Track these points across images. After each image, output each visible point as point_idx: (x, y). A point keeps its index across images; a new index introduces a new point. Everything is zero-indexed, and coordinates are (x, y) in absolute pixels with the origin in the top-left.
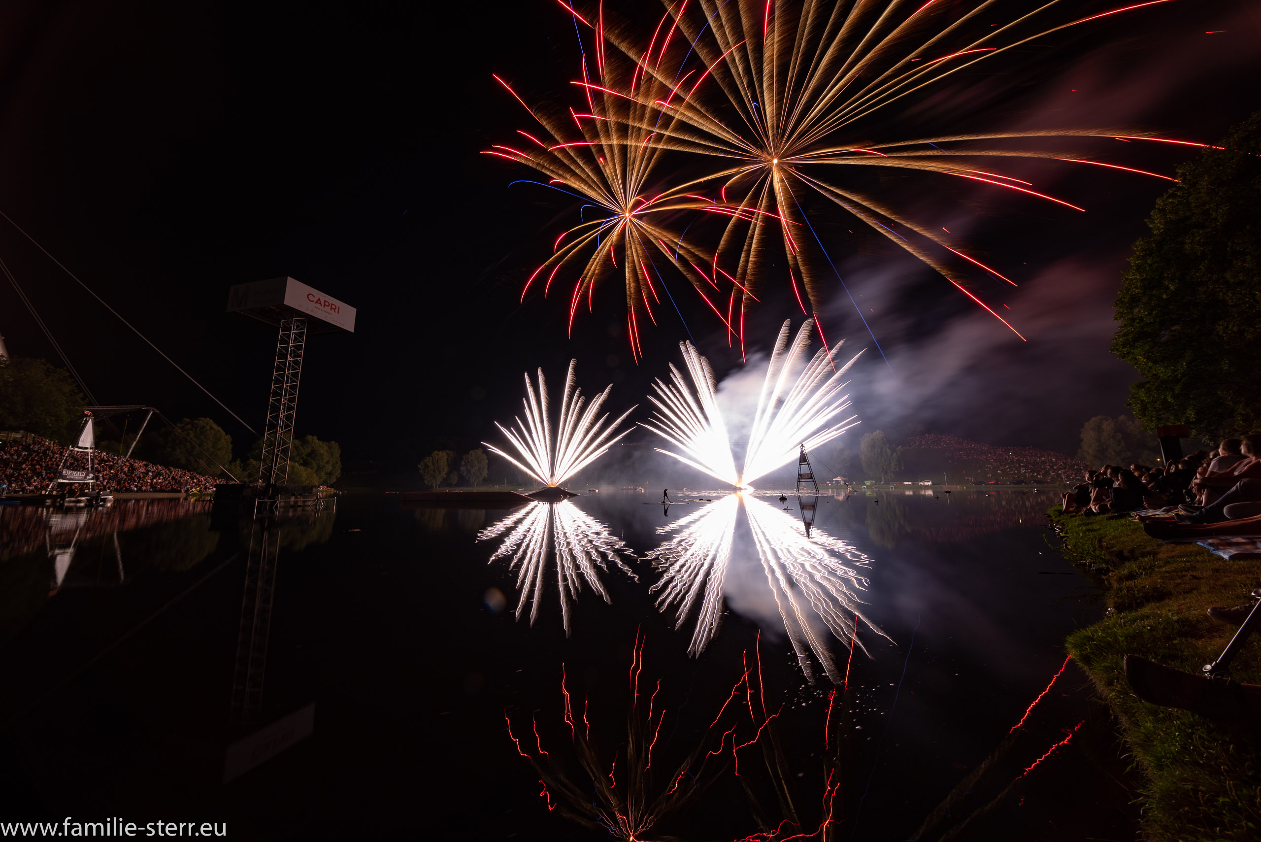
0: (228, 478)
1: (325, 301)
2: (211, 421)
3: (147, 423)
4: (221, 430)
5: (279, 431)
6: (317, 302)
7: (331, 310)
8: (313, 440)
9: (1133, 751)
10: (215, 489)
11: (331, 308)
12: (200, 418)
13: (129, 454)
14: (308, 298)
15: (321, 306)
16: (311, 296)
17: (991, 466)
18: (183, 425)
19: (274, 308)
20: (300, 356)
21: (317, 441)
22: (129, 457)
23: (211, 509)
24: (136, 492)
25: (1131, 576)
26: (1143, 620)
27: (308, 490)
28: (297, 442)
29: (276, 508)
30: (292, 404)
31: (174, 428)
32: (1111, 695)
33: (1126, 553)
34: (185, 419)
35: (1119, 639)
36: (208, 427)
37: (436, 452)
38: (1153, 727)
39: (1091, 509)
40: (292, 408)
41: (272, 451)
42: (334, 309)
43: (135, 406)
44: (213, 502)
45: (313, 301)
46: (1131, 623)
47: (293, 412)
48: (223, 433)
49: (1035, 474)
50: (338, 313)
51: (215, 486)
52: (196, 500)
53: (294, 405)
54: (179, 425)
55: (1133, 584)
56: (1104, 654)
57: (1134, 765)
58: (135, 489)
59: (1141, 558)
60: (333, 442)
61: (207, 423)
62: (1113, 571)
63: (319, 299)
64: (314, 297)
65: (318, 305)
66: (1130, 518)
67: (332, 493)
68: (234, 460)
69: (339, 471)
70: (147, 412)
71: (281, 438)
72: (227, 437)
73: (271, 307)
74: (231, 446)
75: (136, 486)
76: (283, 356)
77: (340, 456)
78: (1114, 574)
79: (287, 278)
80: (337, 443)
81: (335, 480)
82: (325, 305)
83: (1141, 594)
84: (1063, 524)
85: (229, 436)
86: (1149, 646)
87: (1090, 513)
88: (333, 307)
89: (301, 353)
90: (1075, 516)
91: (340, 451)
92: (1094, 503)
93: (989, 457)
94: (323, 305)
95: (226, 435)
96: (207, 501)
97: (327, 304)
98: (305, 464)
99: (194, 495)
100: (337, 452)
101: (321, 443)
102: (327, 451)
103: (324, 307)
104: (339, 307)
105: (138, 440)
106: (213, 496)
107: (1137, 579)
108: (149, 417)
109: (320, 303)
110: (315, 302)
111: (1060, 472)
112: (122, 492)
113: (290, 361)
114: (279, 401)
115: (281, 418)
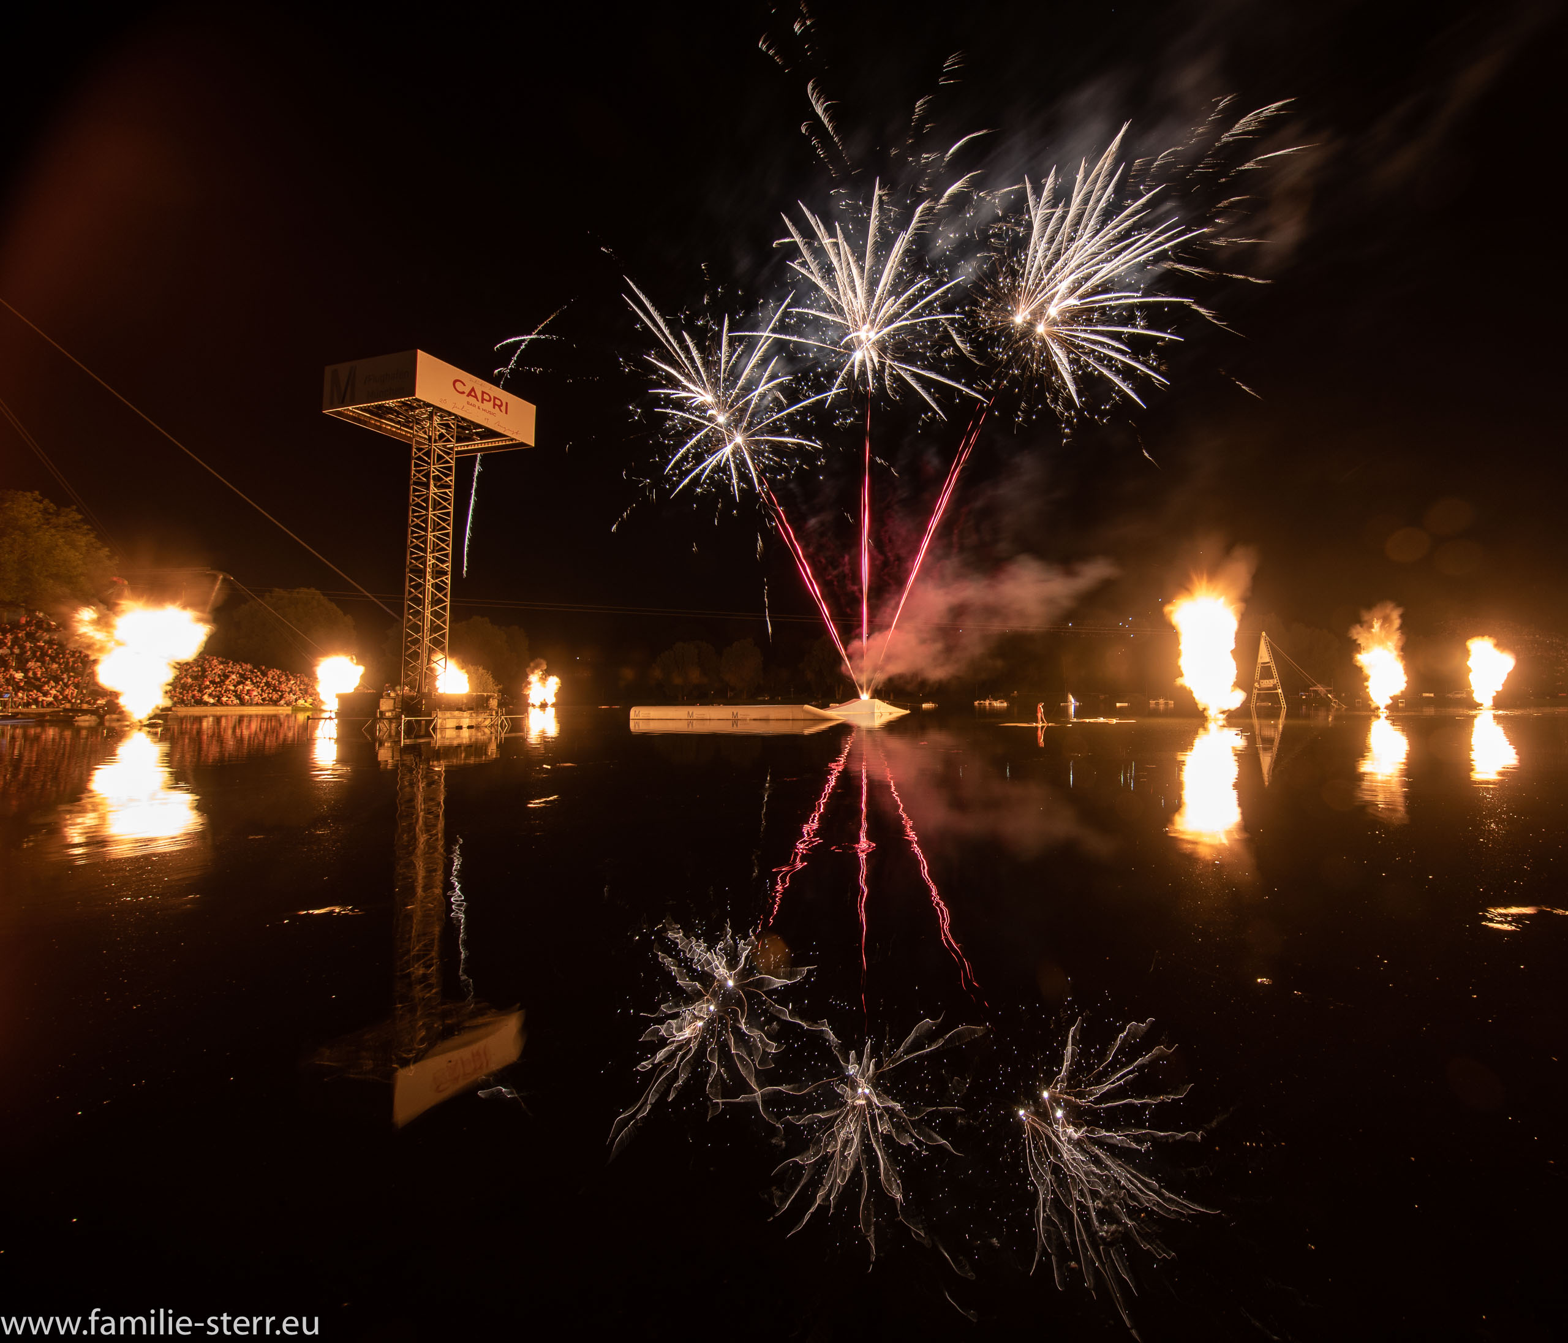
1: (483, 393)
2: (318, 592)
3: (217, 596)
6: (468, 396)
7: (494, 408)
11: (495, 404)
12: (299, 589)
14: (454, 387)
15: (477, 400)
16: (459, 382)
18: (274, 599)
20: (449, 487)
24: (214, 705)
29: (434, 729)
31: (262, 605)
34: (275, 589)
36: (314, 602)
42: (500, 407)
45: (463, 393)
47: (447, 579)
50: (506, 413)
53: (447, 567)
54: (270, 600)
63: (473, 390)
64: (464, 385)
65: (472, 400)
70: (214, 578)
72: (347, 618)
75: (210, 695)
79: (417, 352)
82: (483, 399)
88: (497, 402)
94: (480, 399)
95: (345, 615)
97: (486, 397)
99: (304, 710)
103: (483, 402)
104: (507, 403)
109: (476, 397)
110: (467, 392)
113: (435, 494)
114: (423, 561)
115: (429, 589)
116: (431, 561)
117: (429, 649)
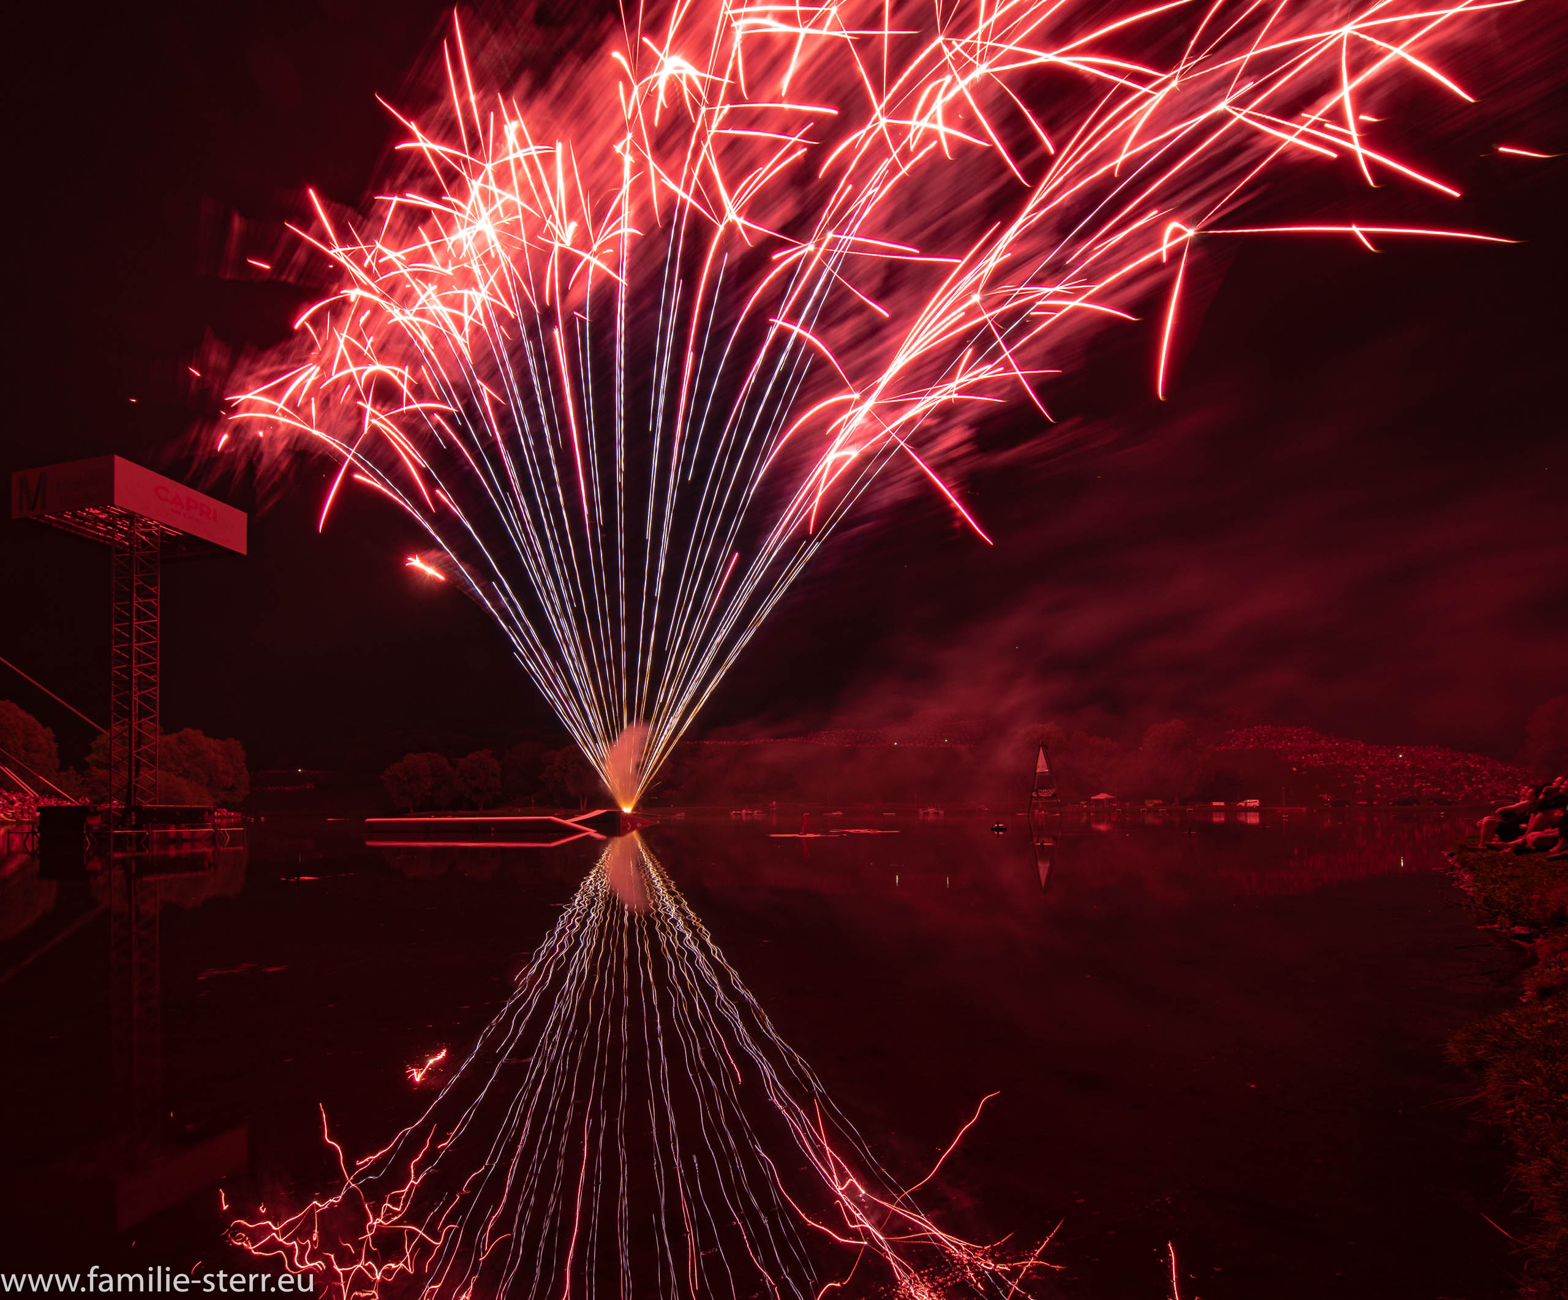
0: (57, 796)
1: (189, 499)
2: (14, 705)
4: (33, 719)
5: (136, 721)
6: (172, 502)
7: (201, 514)
8: (194, 734)
10: (38, 813)
11: (202, 511)
16: (161, 489)
17: (1362, 776)
19: (97, 511)
20: (154, 596)
21: (202, 736)
23: (36, 845)
27: (198, 815)
28: (167, 737)
30: (152, 678)
36: (10, 715)
40: (154, 684)
41: (127, 754)
42: (207, 513)
44: (39, 833)
45: (166, 500)
47: (155, 690)
48: (38, 725)
49: (1438, 789)
50: (215, 520)
51: (40, 809)
52: (9, 832)
53: (156, 678)
60: (231, 741)
63: (177, 496)
64: (168, 491)
65: (177, 507)
67: (239, 818)
68: (63, 767)
69: (247, 785)
71: (140, 733)
72: (45, 730)
73: (91, 510)
76: (125, 596)
77: (245, 761)
79: (114, 458)
80: (238, 741)
81: (241, 799)
82: (189, 506)
85: (49, 729)
88: (205, 509)
89: (156, 589)
91: (244, 754)
94: (185, 505)
95: (43, 726)
96: (28, 832)
97: (192, 504)
98: (187, 774)
99: (5, 823)
100: (240, 754)
101: (209, 740)
102: (222, 753)
103: (188, 509)
104: (215, 510)
106: (38, 824)
109: (180, 503)
110: (171, 500)
113: (139, 604)
114: (129, 671)
115: (136, 701)
116: (136, 672)
117: (138, 761)
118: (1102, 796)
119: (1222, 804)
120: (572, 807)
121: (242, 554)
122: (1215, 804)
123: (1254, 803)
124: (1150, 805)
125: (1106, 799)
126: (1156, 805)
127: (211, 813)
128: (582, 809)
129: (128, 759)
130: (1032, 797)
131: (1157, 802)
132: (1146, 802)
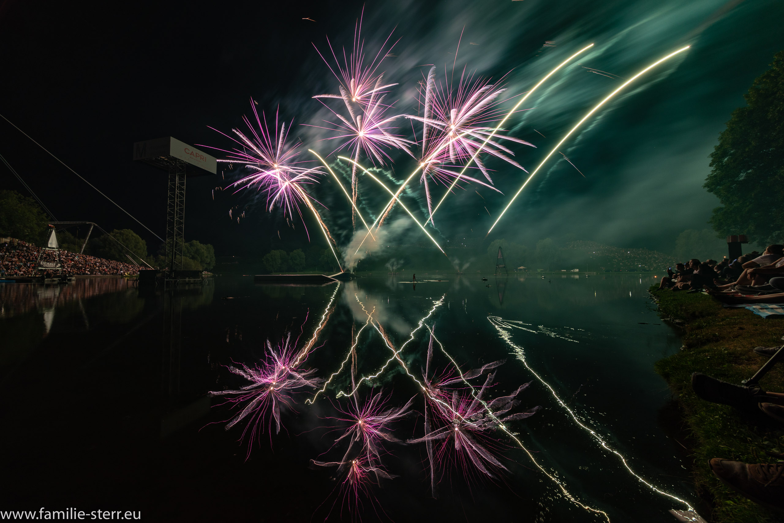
0: (146, 266)
1: (196, 153)
2: (132, 231)
3: (91, 233)
4: (139, 237)
5: (175, 237)
6: (190, 154)
7: (201, 159)
8: (196, 243)
9: (691, 428)
10: (139, 273)
11: (201, 158)
12: (124, 230)
13: (82, 251)
14: (185, 151)
15: (194, 156)
16: (187, 149)
17: (616, 260)
18: (114, 234)
19: (164, 158)
20: (183, 190)
21: (199, 244)
22: (82, 254)
23: (138, 285)
25: (700, 327)
26: (705, 353)
27: (196, 274)
28: (186, 244)
30: (181, 221)
31: (109, 236)
32: (680, 395)
33: (697, 313)
34: (115, 230)
35: (688, 363)
36: (130, 235)
37: (273, 251)
38: (705, 414)
39: (677, 286)
40: (182, 223)
41: (172, 250)
42: (203, 159)
43: (82, 222)
44: (139, 281)
45: (189, 153)
46: (696, 355)
47: (183, 226)
48: (140, 239)
49: (644, 265)
50: (205, 161)
51: (139, 271)
52: (128, 280)
53: (183, 221)
54: (112, 233)
55: (700, 331)
56: (678, 372)
57: (691, 435)
58: (89, 273)
59: (707, 317)
60: (209, 245)
61: (130, 233)
62: (688, 324)
63: (192, 152)
64: (189, 150)
65: (192, 156)
66: (702, 293)
67: (212, 275)
68: (149, 255)
69: (214, 262)
70: (90, 225)
71: (176, 242)
72: (143, 241)
73: (162, 157)
74: (146, 247)
75: (88, 271)
76: (173, 190)
77: (214, 253)
78: (688, 325)
79: (170, 138)
80: (212, 246)
81: (212, 268)
82: (196, 156)
83: (705, 338)
84: (658, 296)
85: (144, 240)
86: (707, 368)
87: (676, 289)
88: (202, 157)
89: (184, 187)
90: (667, 291)
91: (214, 250)
92: (680, 283)
93: (616, 255)
94: (195, 155)
95: (142, 240)
96: (135, 280)
97: (197, 155)
98: (193, 258)
99: (126, 276)
100: (212, 250)
101: (202, 245)
102: (206, 250)
103: (196, 157)
104: (206, 158)
105: (87, 243)
106: (138, 277)
107: (703, 329)
108: (92, 229)
110: (190, 153)
111: (660, 264)
112: (81, 275)
113: (178, 193)
114: (173, 218)
115: (175, 230)
116: (176, 219)
117: (175, 252)
118: (522, 268)
119: (565, 271)
120: (331, 271)
121: (215, 174)
122: (562, 271)
123: (577, 270)
124: (539, 271)
125: (523, 268)
126: (541, 271)
127: (201, 272)
128: (334, 272)
129: (172, 252)
130: (497, 268)
131: (541, 270)
132: (538, 270)
